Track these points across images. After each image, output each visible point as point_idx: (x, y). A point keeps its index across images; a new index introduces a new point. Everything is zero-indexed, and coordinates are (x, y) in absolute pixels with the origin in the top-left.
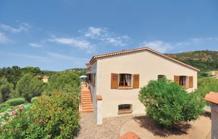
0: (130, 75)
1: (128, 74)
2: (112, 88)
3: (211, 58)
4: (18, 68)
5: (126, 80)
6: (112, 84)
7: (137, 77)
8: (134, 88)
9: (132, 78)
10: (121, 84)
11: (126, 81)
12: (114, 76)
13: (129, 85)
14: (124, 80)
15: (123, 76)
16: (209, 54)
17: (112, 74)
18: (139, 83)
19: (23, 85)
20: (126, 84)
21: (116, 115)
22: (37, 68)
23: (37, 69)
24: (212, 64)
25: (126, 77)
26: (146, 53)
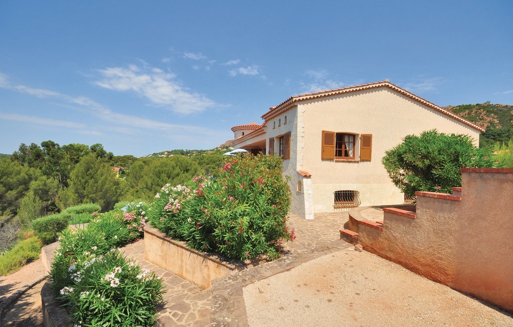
0: (354, 136)
1: (349, 135)
2: (323, 159)
3: (496, 121)
4: (53, 145)
5: (347, 145)
6: (323, 151)
7: (367, 140)
8: (362, 161)
9: (359, 143)
10: (339, 154)
11: (345, 148)
12: (327, 137)
13: (351, 155)
14: (343, 146)
15: (341, 137)
16: (492, 112)
17: (323, 132)
18: (371, 152)
19: (83, 181)
20: (347, 154)
21: (332, 210)
22: (98, 145)
23: (98, 149)
24: (499, 135)
25: (346, 140)
26: (385, 93)
